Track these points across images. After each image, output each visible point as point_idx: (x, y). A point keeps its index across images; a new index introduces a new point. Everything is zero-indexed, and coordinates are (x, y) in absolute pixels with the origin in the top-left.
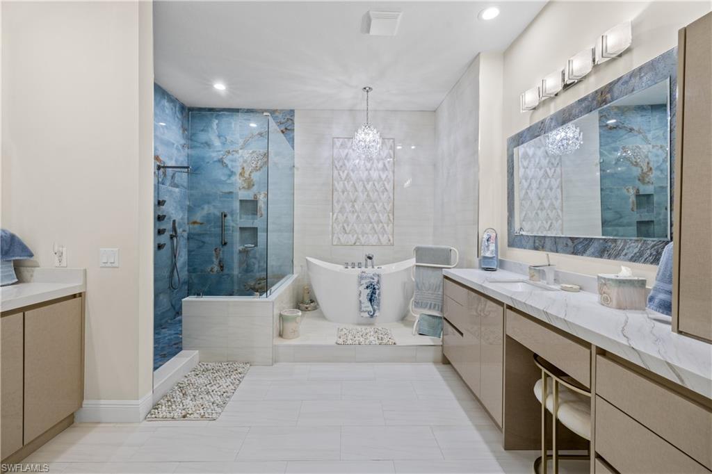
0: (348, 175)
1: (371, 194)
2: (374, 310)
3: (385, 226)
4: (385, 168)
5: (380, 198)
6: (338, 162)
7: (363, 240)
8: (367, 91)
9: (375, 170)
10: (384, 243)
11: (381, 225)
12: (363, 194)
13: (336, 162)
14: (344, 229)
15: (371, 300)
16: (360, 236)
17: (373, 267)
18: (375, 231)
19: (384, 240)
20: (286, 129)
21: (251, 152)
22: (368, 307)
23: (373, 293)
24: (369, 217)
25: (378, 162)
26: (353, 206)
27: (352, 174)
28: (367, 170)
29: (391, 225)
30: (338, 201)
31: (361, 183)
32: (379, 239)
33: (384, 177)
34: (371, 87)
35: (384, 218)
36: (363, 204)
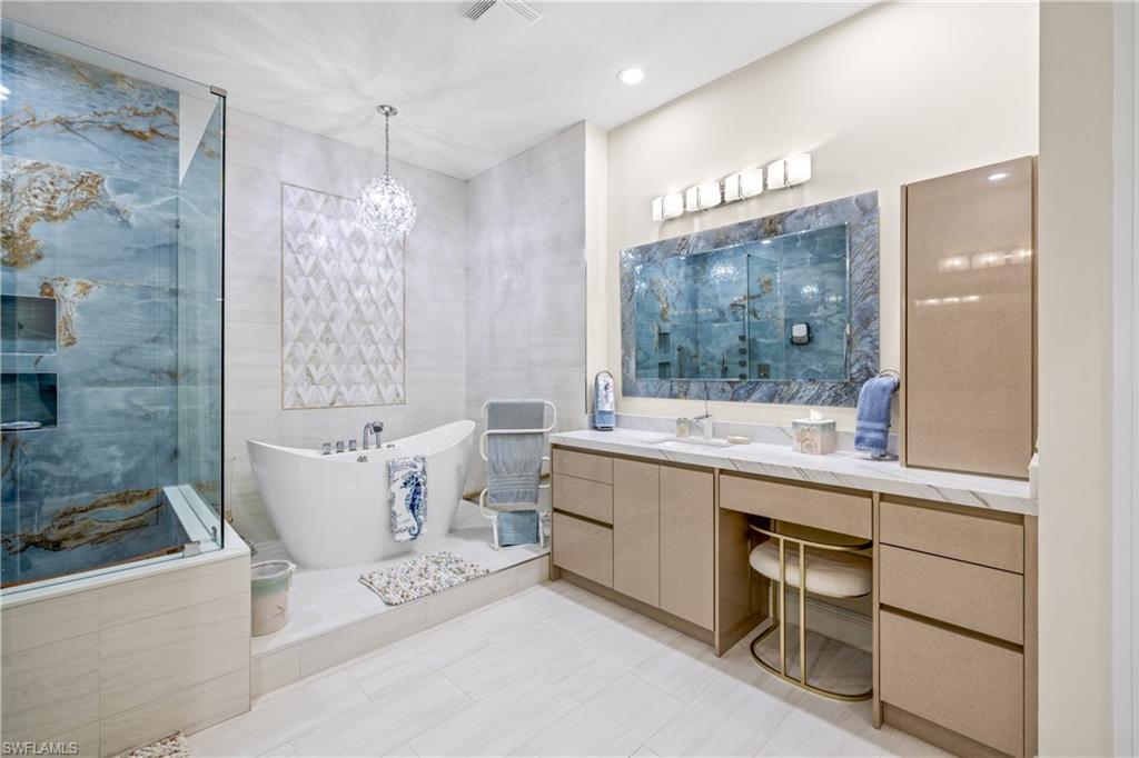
0: (316, 265)
1: (363, 307)
2: (420, 525)
3: (390, 367)
4: (388, 263)
5: (381, 318)
6: (295, 236)
7: (348, 395)
8: (387, 114)
9: (370, 264)
10: (389, 401)
11: (382, 367)
12: (348, 306)
13: (289, 236)
14: (309, 375)
15: (412, 507)
16: (343, 389)
17: (379, 446)
18: (371, 377)
19: (388, 394)
20: (153, 131)
21: (29, 162)
22: (409, 520)
23: (417, 492)
24: (361, 353)
25: (376, 250)
26: (328, 329)
27: (324, 264)
28: (355, 260)
29: (400, 367)
30: (295, 317)
31: (343, 285)
32: (379, 392)
33: (386, 277)
34: (394, 106)
35: (387, 354)
36: (348, 327)
